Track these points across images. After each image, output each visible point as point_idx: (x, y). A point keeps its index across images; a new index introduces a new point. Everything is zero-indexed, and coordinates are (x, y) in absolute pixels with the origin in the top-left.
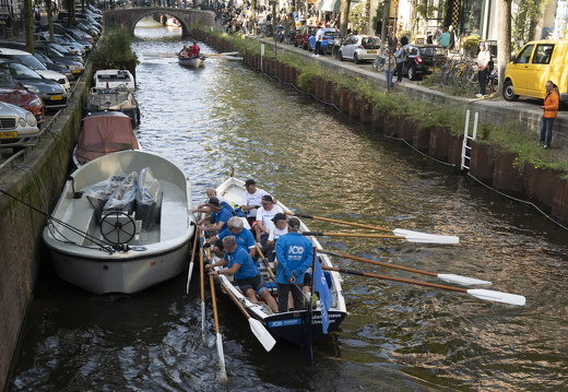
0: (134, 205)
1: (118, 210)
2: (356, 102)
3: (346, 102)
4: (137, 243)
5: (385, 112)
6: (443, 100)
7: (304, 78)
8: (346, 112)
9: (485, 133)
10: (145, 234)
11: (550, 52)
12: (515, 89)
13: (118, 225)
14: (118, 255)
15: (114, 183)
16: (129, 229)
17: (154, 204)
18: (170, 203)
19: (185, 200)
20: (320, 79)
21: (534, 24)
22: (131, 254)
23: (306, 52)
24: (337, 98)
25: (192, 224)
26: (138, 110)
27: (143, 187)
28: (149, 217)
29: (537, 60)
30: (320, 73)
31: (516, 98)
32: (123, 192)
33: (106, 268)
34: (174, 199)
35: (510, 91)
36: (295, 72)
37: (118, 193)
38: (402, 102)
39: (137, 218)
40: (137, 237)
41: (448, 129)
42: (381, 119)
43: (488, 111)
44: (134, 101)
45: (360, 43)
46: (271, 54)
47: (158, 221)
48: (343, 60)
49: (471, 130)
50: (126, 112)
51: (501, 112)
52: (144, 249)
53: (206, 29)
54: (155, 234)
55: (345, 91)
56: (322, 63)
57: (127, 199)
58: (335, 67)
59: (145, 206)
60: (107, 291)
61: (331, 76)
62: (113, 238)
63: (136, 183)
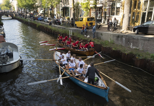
0: (7, 54)
1: (3, 55)
2: (48, 30)
3: (47, 30)
4: (8, 61)
5: (54, 31)
6: (65, 28)
7: (38, 26)
8: (47, 31)
9: (73, 34)
10: (10, 59)
11: (82, 19)
12: (77, 26)
13: (4, 58)
14: (4, 64)
15: (2, 49)
16: (6, 58)
17: (11, 53)
18: (15, 52)
19: (18, 51)
20: (41, 26)
21: (78, 14)
22: (7, 64)
23: (38, 21)
24: (45, 29)
25: (20, 56)
26: (5, 34)
27: (9, 50)
28: (11, 56)
29: (80, 21)
30: (41, 24)
31: (77, 27)
32: (4, 51)
33: (2, 67)
34: (16, 51)
35: (76, 26)
36: (36, 25)
37: (3, 51)
38: (57, 29)
39: (8, 56)
40: (8, 60)
41: (66, 34)
42: (54, 32)
43: (73, 30)
44: (4, 32)
45: (48, 19)
46: (31, 21)
47: (13, 56)
48: (45, 22)
49: (71, 34)
50: (2, 34)
51: (75, 30)
52: (10, 63)
53: (17, 17)
54: (12, 59)
55: (46, 28)
56: (41, 23)
57: (5, 52)
58: (44, 23)
59: (9, 53)
60: (3, 72)
61: (43, 25)
62: (3, 61)
63: (7, 49)
